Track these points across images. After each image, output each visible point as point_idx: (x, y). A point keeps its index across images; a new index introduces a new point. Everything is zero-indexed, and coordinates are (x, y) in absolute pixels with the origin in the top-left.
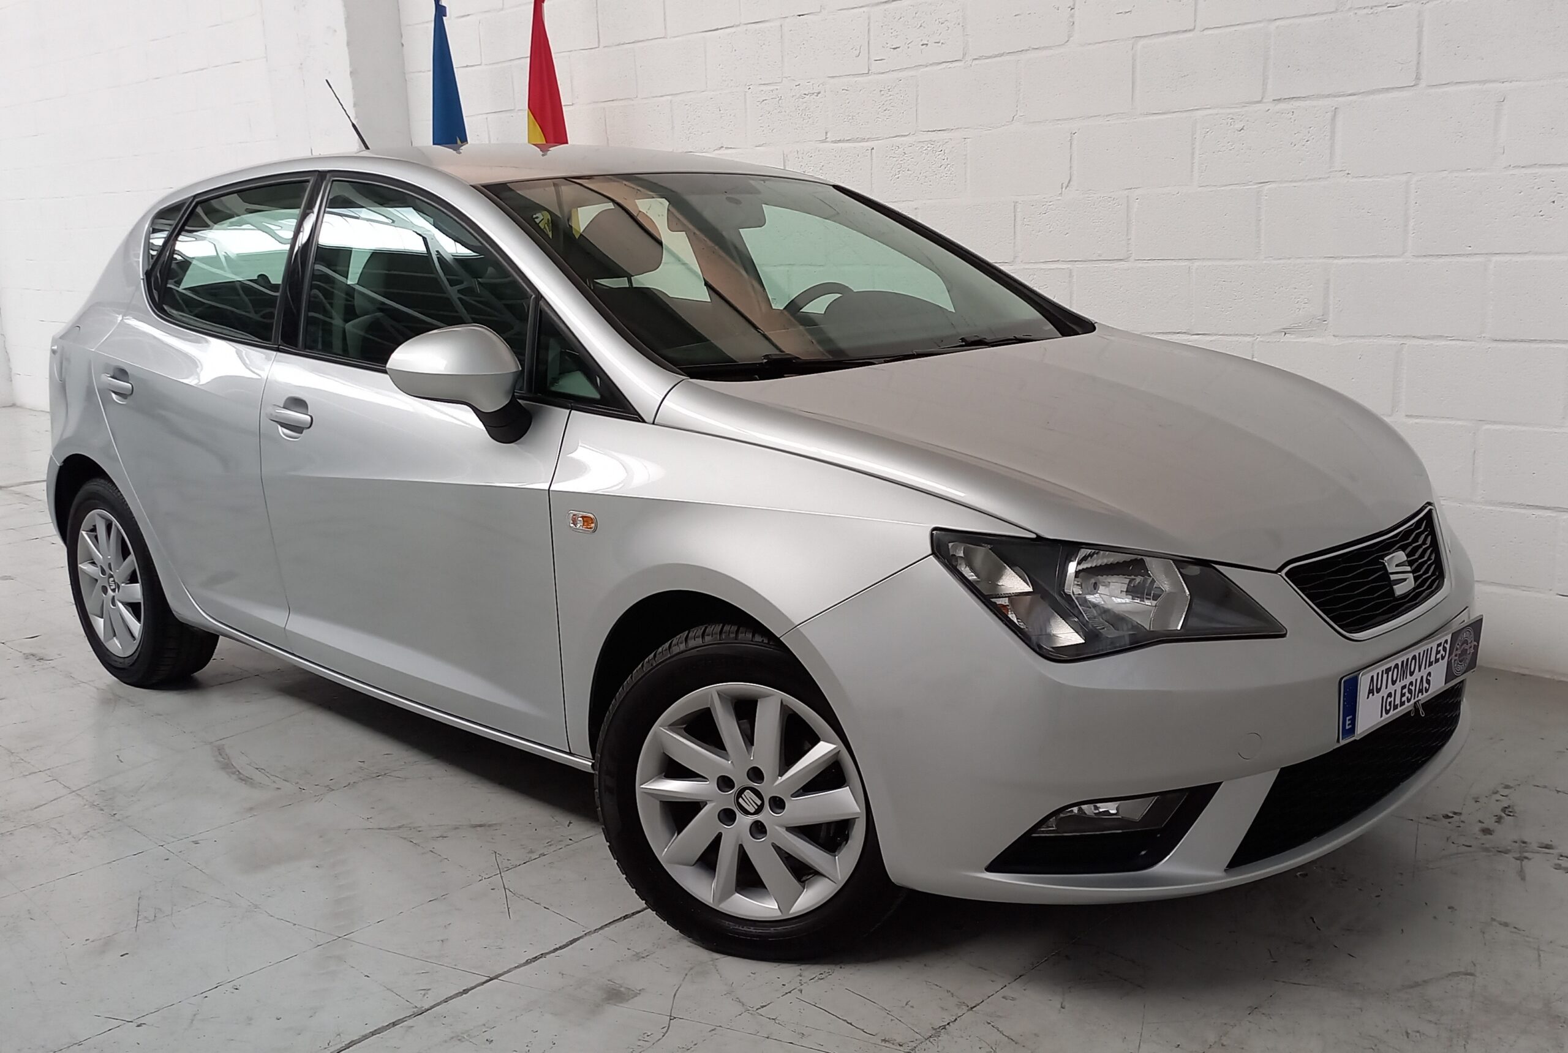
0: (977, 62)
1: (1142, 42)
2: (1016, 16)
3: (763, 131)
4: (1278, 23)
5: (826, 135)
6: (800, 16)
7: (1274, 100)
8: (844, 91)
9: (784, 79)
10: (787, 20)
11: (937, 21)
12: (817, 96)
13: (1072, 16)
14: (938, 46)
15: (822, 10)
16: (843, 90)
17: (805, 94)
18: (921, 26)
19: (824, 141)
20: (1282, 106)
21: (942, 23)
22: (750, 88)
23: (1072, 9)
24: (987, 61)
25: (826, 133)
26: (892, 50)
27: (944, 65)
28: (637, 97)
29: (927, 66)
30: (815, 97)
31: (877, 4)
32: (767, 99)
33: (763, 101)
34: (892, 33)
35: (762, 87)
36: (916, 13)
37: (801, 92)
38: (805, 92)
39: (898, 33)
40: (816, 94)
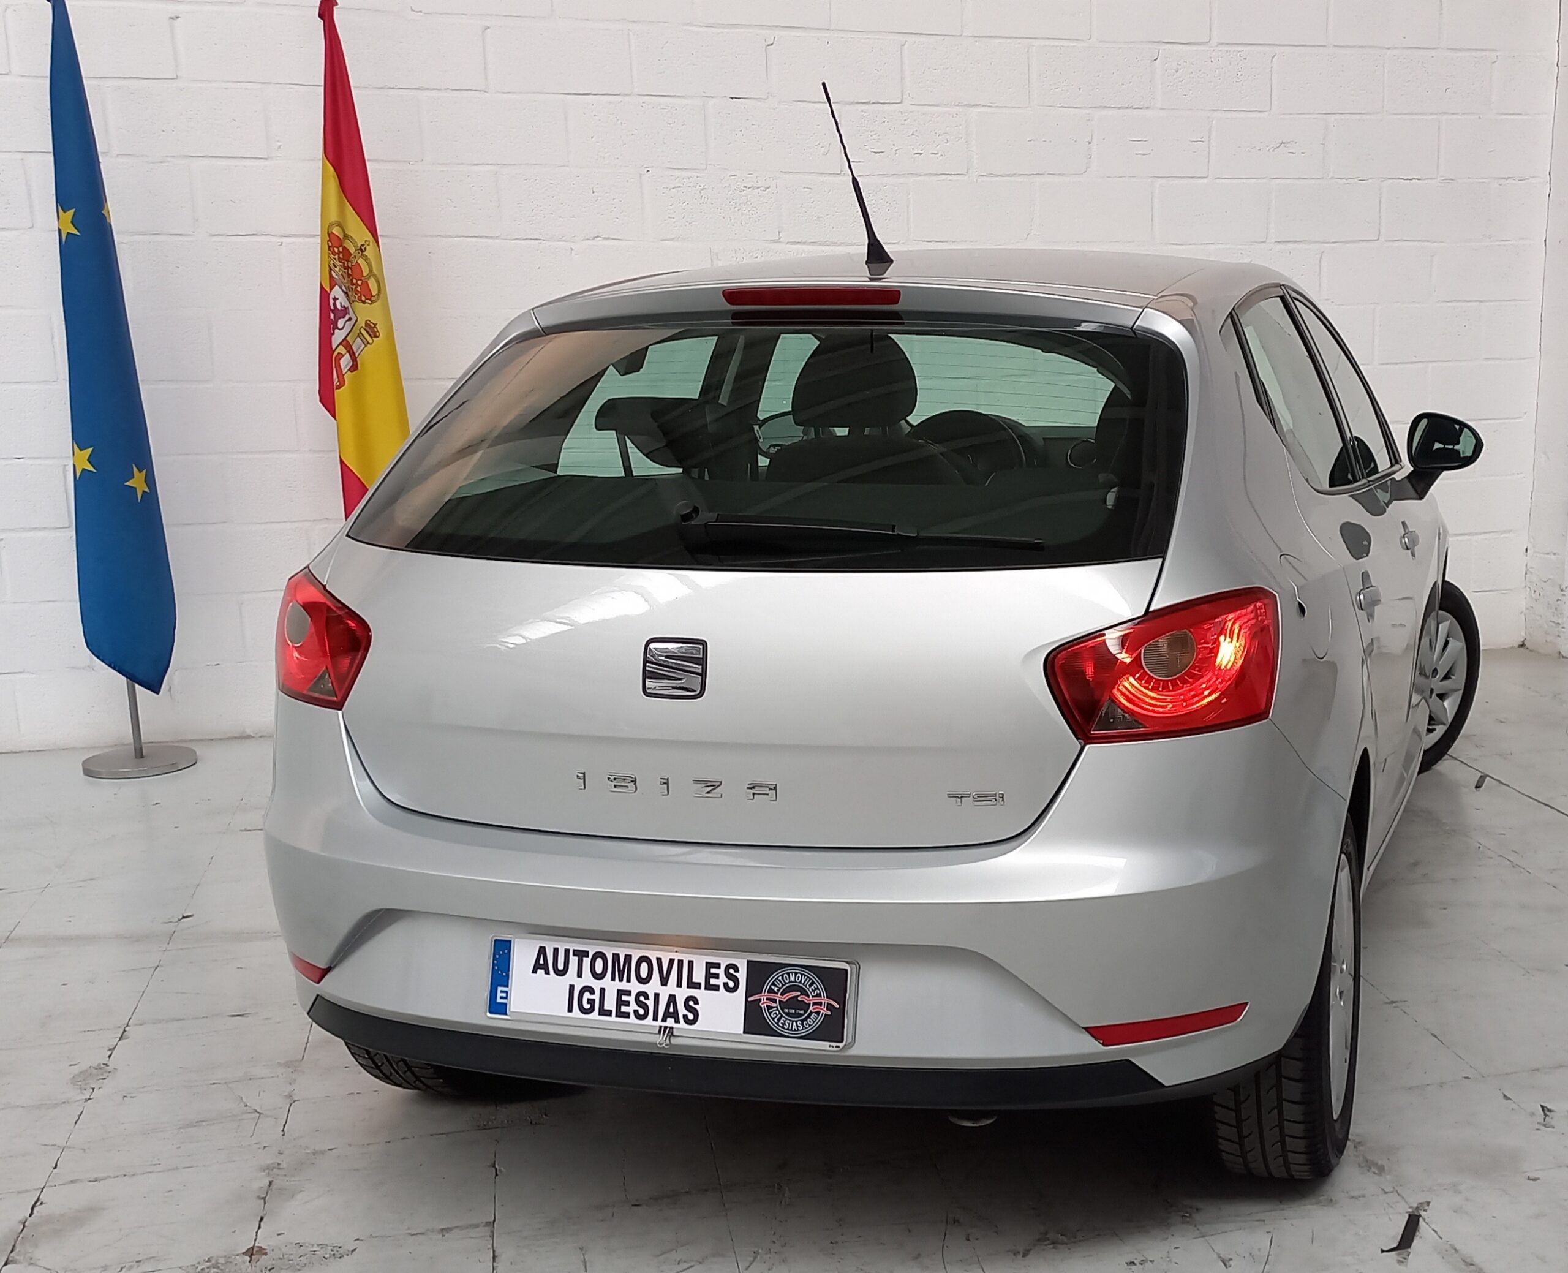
0: (983, 179)
1: (1160, 182)
3: (673, 223)
4: (1278, 181)
5: (779, 235)
6: (732, 98)
7: (1276, 241)
8: (806, 189)
9: (708, 166)
10: (713, 101)
11: (933, 133)
12: (763, 190)
13: (1089, 149)
14: (938, 158)
15: (770, 97)
16: (804, 188)
17: (746, 187)
18: (913, 134)
19: (777, 241)
20: (1281, 246)
21: (937, 135)
22: (648, 171)
23: (1090, 143)
24: (993, 179)
25: (779, 232)
26: (873, 154)
27: (941, 177)
28: (422, 161)
29: (920, 175)
30: (760, 192)
31: (852, 103)
32: (680, 187)
33: (673, 188)
34: (871, 136)
35: (671, 172)
36: (905, 120)
37: (738, 184)
38: (745, 185)
39: (880, 137)
40: (762, 189)
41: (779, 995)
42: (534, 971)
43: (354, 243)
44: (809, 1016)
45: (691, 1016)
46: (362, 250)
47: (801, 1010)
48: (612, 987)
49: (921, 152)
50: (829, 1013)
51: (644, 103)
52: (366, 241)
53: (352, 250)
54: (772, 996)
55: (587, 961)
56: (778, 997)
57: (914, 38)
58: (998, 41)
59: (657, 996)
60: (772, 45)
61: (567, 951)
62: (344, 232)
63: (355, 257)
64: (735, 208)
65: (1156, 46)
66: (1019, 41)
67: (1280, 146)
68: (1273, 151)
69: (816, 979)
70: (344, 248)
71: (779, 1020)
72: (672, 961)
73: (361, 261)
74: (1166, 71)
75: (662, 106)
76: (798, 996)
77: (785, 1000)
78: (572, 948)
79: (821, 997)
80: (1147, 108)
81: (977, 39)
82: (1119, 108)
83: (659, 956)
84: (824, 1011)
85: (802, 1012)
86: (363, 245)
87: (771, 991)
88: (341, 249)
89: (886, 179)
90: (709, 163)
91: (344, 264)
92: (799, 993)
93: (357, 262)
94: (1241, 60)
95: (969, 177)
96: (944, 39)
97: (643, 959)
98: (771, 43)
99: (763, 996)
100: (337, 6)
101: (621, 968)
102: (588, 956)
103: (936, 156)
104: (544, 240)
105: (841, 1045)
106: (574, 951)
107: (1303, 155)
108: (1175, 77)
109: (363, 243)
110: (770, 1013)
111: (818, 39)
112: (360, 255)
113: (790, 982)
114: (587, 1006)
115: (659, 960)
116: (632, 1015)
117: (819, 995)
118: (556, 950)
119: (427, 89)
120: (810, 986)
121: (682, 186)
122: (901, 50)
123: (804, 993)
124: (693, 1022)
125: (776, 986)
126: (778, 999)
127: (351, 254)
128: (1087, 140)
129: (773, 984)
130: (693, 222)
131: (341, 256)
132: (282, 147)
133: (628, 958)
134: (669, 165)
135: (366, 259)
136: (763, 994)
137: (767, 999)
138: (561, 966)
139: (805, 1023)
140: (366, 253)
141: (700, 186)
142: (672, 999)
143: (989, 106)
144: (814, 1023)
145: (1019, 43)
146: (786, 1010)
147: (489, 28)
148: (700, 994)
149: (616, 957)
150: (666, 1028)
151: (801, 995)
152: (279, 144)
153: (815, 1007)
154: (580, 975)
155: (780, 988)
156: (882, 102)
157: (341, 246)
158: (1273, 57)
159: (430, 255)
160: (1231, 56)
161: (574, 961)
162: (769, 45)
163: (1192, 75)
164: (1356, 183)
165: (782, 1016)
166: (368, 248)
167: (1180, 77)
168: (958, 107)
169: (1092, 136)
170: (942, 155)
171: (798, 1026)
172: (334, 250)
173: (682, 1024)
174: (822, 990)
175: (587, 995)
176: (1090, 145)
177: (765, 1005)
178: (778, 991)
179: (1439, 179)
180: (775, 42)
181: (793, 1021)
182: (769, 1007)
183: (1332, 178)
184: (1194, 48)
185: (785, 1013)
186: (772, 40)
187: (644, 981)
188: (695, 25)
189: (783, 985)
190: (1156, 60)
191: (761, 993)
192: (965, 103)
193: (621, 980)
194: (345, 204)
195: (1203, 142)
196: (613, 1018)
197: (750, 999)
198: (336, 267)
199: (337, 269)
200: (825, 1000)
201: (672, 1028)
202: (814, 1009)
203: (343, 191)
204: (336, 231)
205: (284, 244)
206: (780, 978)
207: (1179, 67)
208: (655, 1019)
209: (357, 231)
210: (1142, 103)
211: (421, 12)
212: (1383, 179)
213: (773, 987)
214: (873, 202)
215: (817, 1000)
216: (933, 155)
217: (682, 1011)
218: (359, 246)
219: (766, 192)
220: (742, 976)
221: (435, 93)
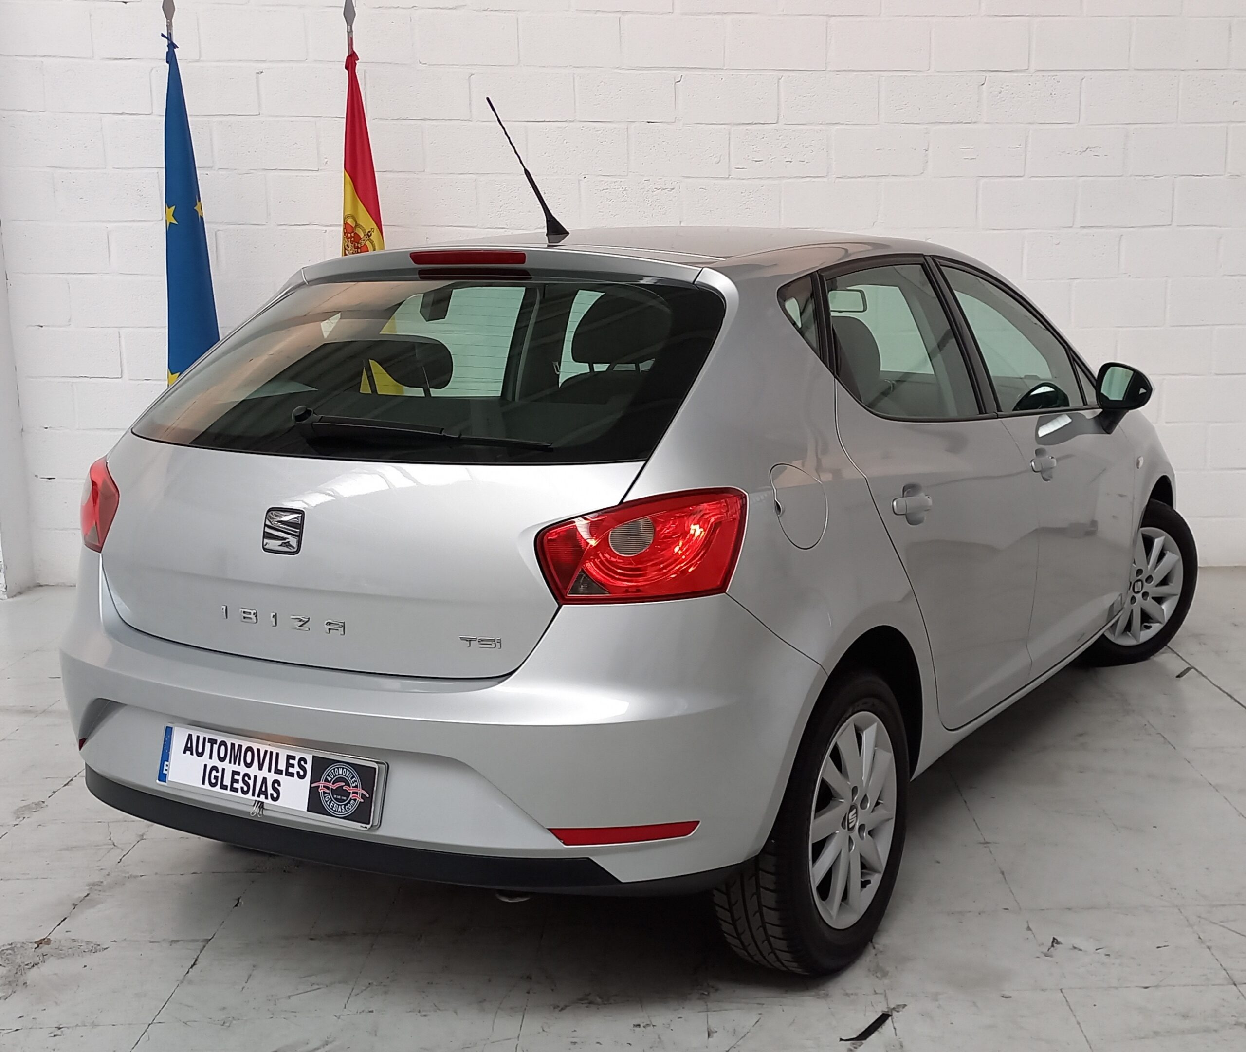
0: (840, 180)
1: (984, 180)
2: (877, 150)
3: (603, 215)
4: (1085, 179)
6: (649, 122)
7: (1081, 227)
8: (701, 190)
9: (629, 173)
10: (634, 125)
11: (801, 145)
13: (926, 155)
14: (804, 165)
15: (677, 121)
16: (700, 188)
18: (785, 147)
20: (1085, 231)
21: (806, 147)
22: (585, 177)
23: (926, 151)
24: (849, 180)
25: (681, 222)
26: (754, 162)
27: (808, 179)
28: (424, 171)
29: (791, 178)
30: (667, 192)
31: (739, 124)
32: (607, 189)
33: (603, 190)
34: (754, 148)
35: (601, 178)
36: (780, 136)
37: (651, 186)
38: (656, 187)
39: (759, 149)
40: (668, 190)
41: (331, 784)
42: (184, 752)
43: (364, 231)
44: (349, 802)
45: (275, 795)
46: (369, 235)
47: (344, 796)
48: (229, 767)
49: (791, 160)
50: (362, 801)
51: (583, 127)
52: (372, 229)
53: (362, 235)
54: (327, 784)
55: (216, 747)
56: (330, 785)
57: (789, 73)
58: (855, 73)
59: (255, 777)
60: (679, 81)
61: (204, 739)
62: (356, 222)
63: (364, 240)
64: (648, 204)
65: (984, 74)
66: (872, 73)
67: (1086, 150)
68: (1080, 154)
69: (356, 774)
70: (355, 234)
71: (330, 803)
72: (266, 752)
73: (368, 243)
74: (991, 93)
75: (596, 130)
76: (342, 786)
77: (335, 788)
78: (208, 736)
79: (358, 788)
80: (975, 122)
81: (838, 73)
82: (952, 123)
83: (259, 748)
84: (360, 800)
85: (345, 798)
86: (369, 232)
87: (326, 780)
88: (353, 235)
89: (762, 181)
90: (630, 171)
91: (355, 245)
92: (344, 784)
93: (365, 244)
94: (1055, 83)
95: (828, 179)
96: (812, 74)
97: (249, 749)
98: (679, 80)
99: (321, 784)
100: (358, 61)
101: (236, 755)
102: (216, 743)
103: (803, 163)
104: (507, 229)
105: (369, 826)
106: (209, 739)
107: (1106, 157)
108: (998, 97)
109: (370, 230)
110: (325, 797)
111: (714, 77)
112: (367, 239)
113: (339, 774)
114: (213, 781)
115: (258, 750)
116: (240, 790)
117: (356, 786)
118: (198, 737)
119: (430, 120)
120: (352, 778)
121: (609, 188)
122: (778, 82)
123: (348, 784)
124: (275, 799)
125: (330, 777)
126: (330, 787)
127: (361, 238)
128: (924, 149)
129: (328, 775)
130: (616, 215)
131: (353, 239)
132: (328, 162)
133: (240, 746)
134: (600, 173)
135: (372, 242)
136: (321, 782)
137: (324, 786)
138: (200, 750)
139: (346, 807)
140: (371, 237)
141: (622, 188)
142: (265, 780)
143: (847, 124)
144: (352, 808)
145: (871, 75)
146: (335, 796)
147: (473, 74)
148: (282, 778)
149: (233, 745)
150: (259, 802)
151: (346, 785)
152: (326, 160)
153: (354, 795)
154: (211, 758)
155: (332, 779)
156: (763, 122)
157: (353, 232)
158: (1083, 79)
159: (428, 239)
160: (1046, 80)
161: (208, 745)
162: (677, 82)
163: (1013, 96)
164: (1152, 179)
165: (332, 800)
166: (373, 234)
167: (1002, 98)
168: (821, 125)
169: (928, 145)
170: (807, 162)
171: (342, 809)
172: (347, 235)
173: (270, 801)
174: (359, 783)
175: (214, 773)
176: (927, 152)
177: (322, 791)
178: (331, 780)
179: (1226, 175)
180: (682, 80)
181: (339, 805)
182: (325, 793)
183: (1131, 176)
184: (1015, 74)
185: (335, 799)
186: (680, 78)
187: (249, 765)
188: (623, 69)
189: (334, 777)
190: (983, 84)
191: (320, 781)
192: (827, 122)
193: (235, 763)
194: (357, 200)
195: (1020, 148)
196: (228, 792)
197: (313, 785)
198: (348, 247)
199: (349, 249)
200: (361, 791)
201: (263, 803)
202: (353, 797)
203: (356, 192)
204: (350, 221)
205: (327, 231)
206: (333, 771)
207: (1002, 90)
208: (253, 795)
209: (366, 221)
210: (970, 119)
211: (426, 64)
212: (1176, 176)
213: (328, 777)
214: (753, 199)
215: (355, 790)
216: (801, 162)
217: (270, 791)
218: (367, 232)
219: (671, 192)
220: (309, 767)
221: (434, 123)
